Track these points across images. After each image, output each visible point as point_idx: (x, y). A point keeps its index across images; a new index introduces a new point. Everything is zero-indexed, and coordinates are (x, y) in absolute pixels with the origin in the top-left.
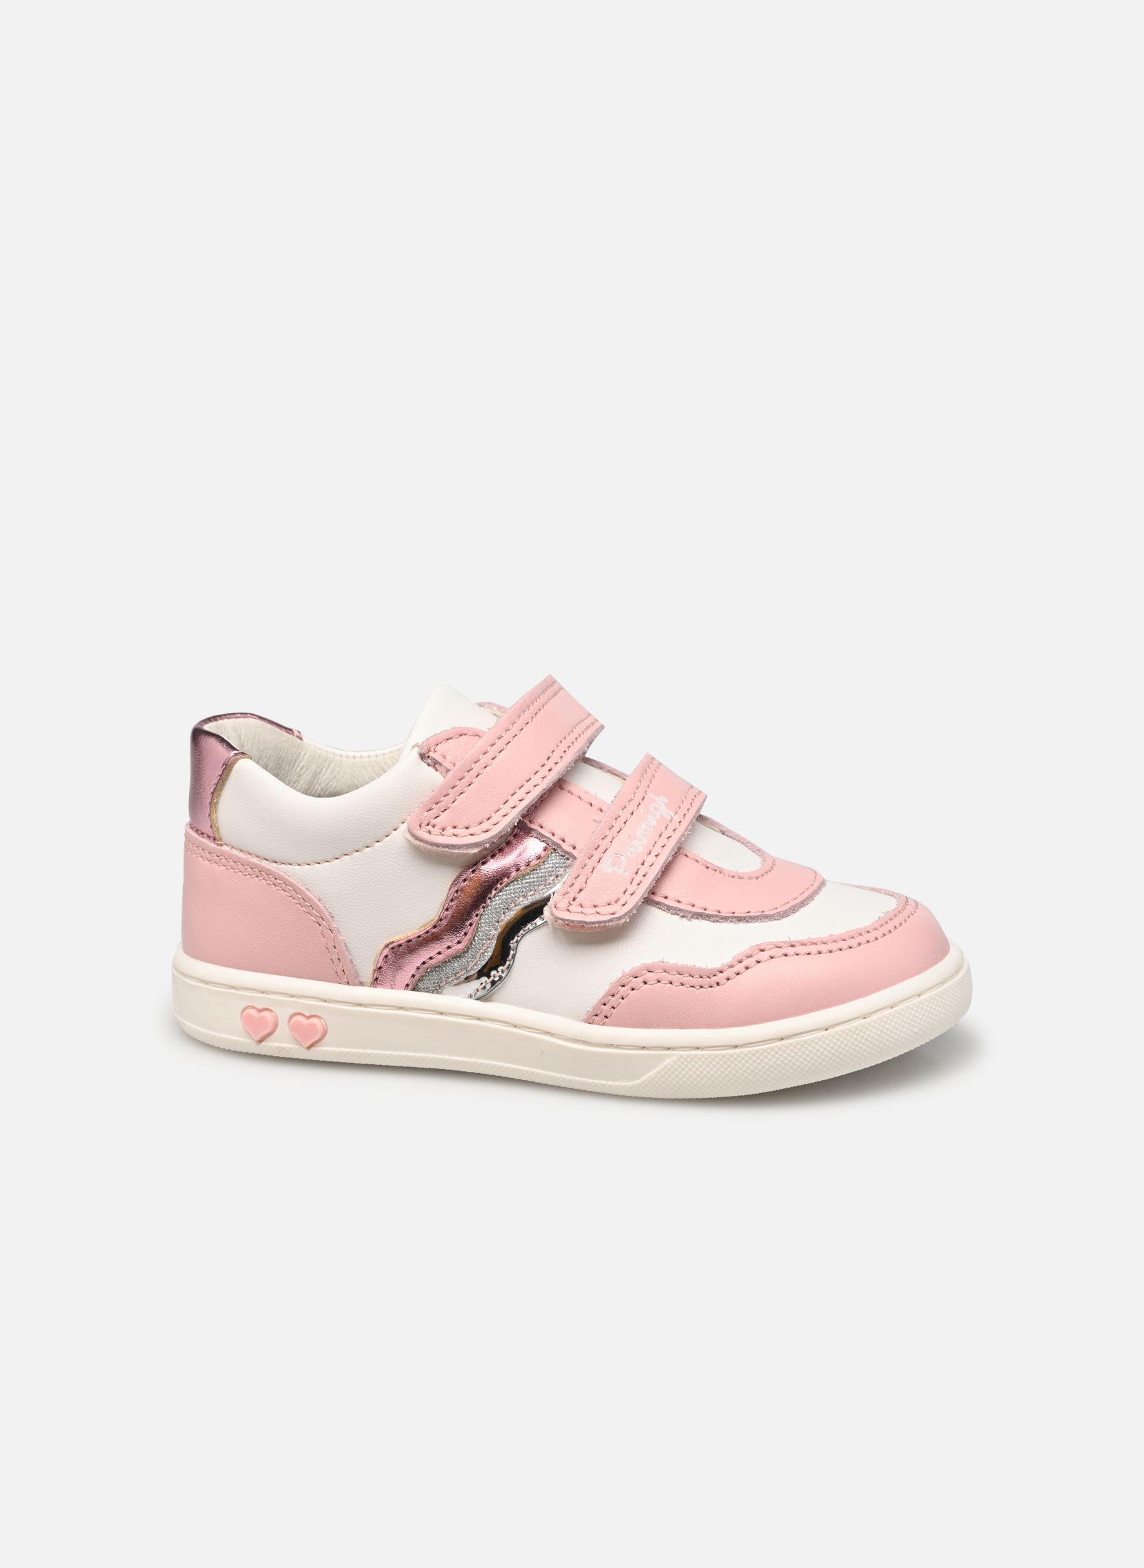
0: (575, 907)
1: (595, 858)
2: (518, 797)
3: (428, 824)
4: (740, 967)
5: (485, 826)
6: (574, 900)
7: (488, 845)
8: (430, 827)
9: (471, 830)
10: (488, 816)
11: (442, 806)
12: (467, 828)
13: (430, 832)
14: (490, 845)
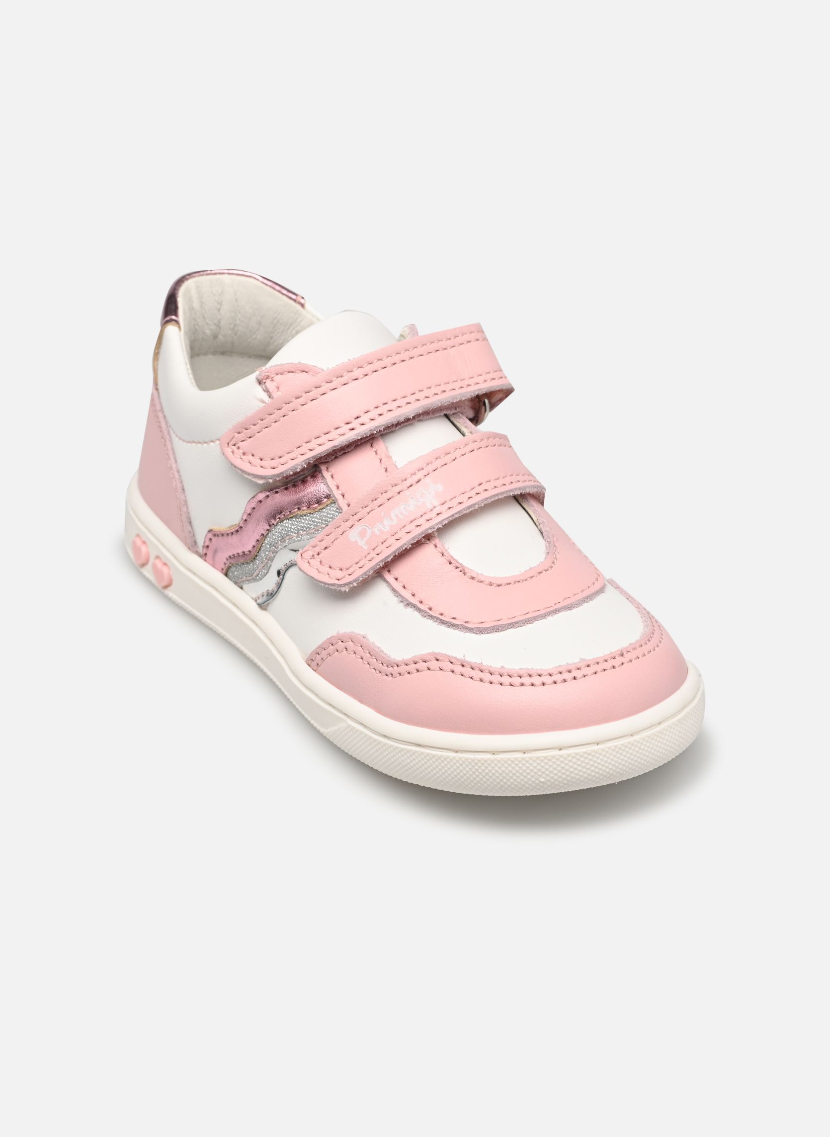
0: (315, 562)
1: (349, 523)
2: (310, 446)
3: (234, 445)
4: (412, 667)
5: (274, 463)
6: (318, 554)
7: (271, 481)
8: (235, 448)
9: (263, 463)
10: (280, 455)
11: (249, 433)
12: (261, 460)
13: (233, 452)
14: (273, 482)
